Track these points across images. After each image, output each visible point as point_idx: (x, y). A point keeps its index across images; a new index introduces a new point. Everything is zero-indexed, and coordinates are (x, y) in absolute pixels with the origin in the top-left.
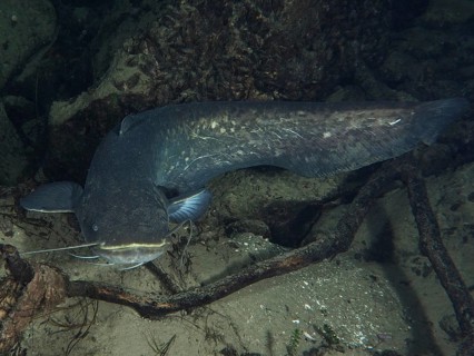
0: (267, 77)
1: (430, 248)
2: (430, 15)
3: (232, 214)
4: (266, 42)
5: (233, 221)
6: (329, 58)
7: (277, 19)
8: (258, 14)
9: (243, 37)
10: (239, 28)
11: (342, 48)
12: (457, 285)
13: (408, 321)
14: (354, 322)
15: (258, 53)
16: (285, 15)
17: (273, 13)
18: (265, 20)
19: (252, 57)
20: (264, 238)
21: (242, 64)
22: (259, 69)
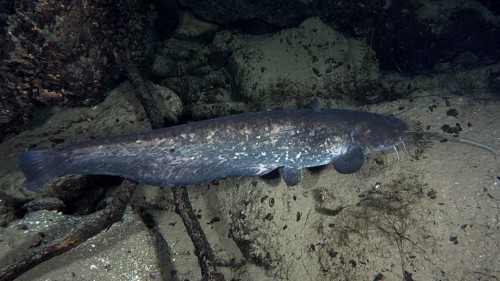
0: (51, 79)
1: (181, 207)
2: (182, 31)
3: (26, 195)
4: (44, 49)
5: (28, 201)
6: (105, 62)
7: (51, 31)
8: (33, 26)
9: (23, 44)
10: (17, 36)
11: (116, 55)
12: (198, 235)
13: (159, 267)
14: (132, 269)
15: (39, 59)
16: (58, 29)
17: (46, 26)
18: (41, 31)
19: (33, 62)
20: (58, 212)
21: (25, 67)
22: (42, 72)
